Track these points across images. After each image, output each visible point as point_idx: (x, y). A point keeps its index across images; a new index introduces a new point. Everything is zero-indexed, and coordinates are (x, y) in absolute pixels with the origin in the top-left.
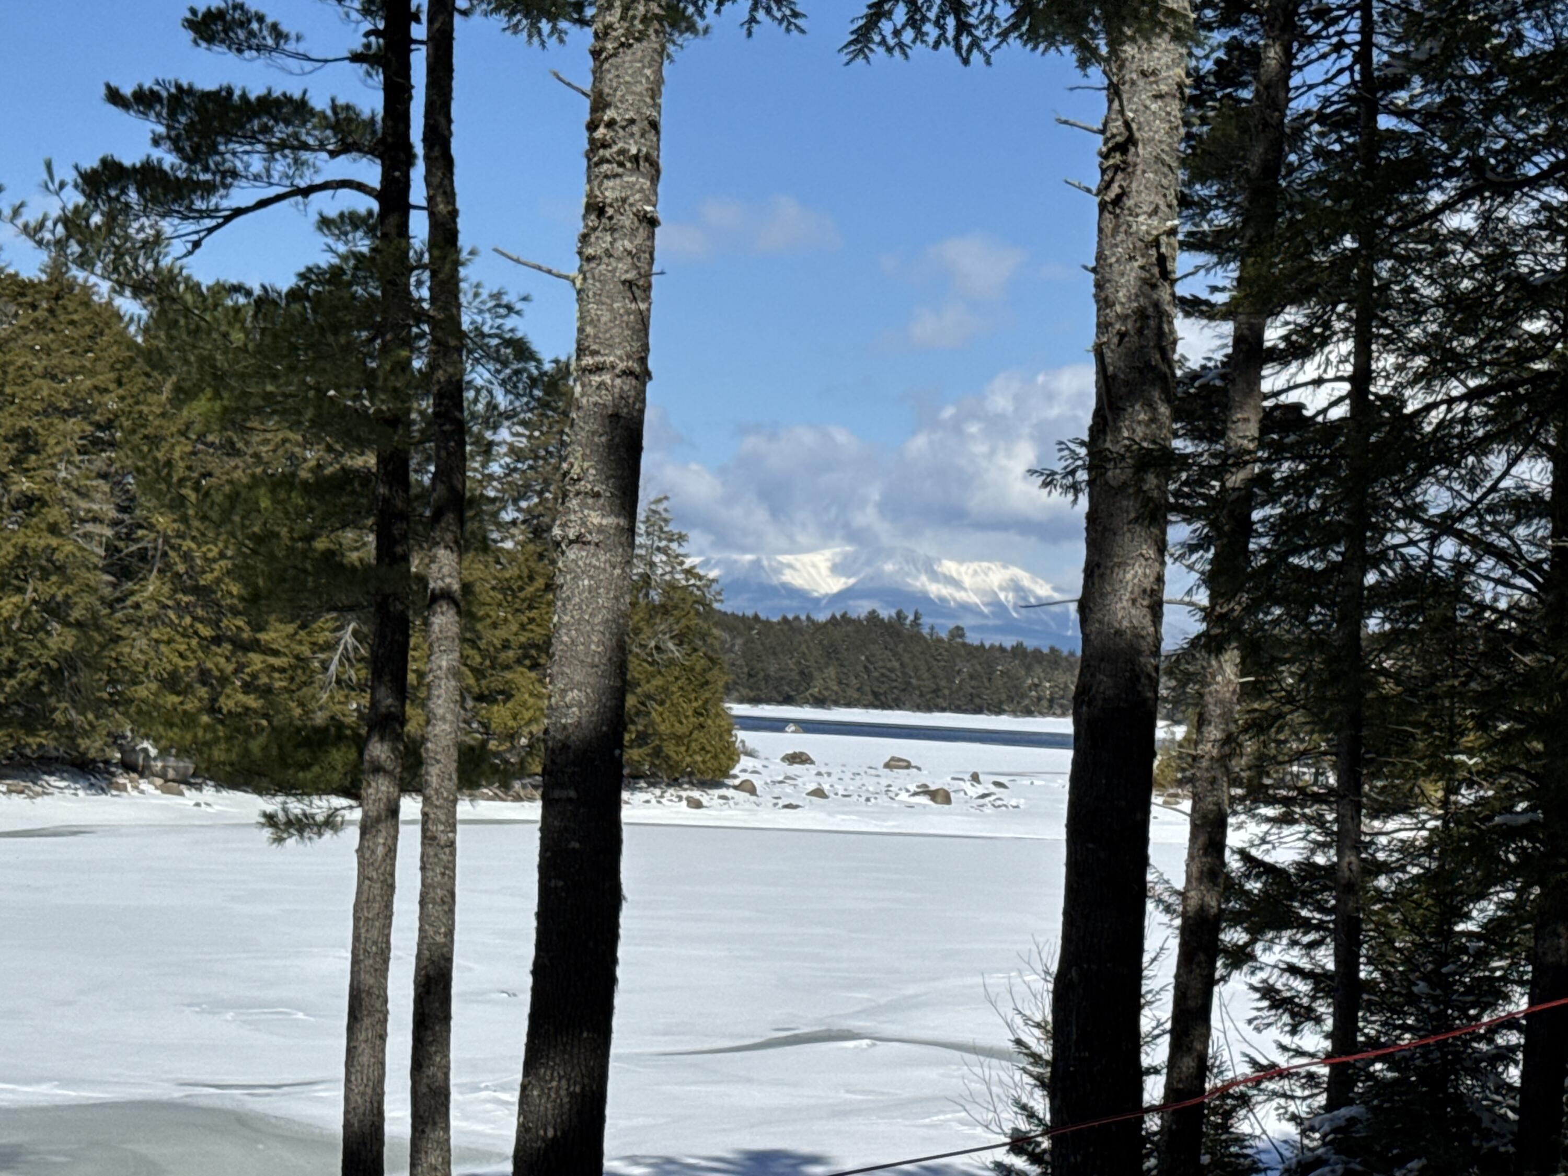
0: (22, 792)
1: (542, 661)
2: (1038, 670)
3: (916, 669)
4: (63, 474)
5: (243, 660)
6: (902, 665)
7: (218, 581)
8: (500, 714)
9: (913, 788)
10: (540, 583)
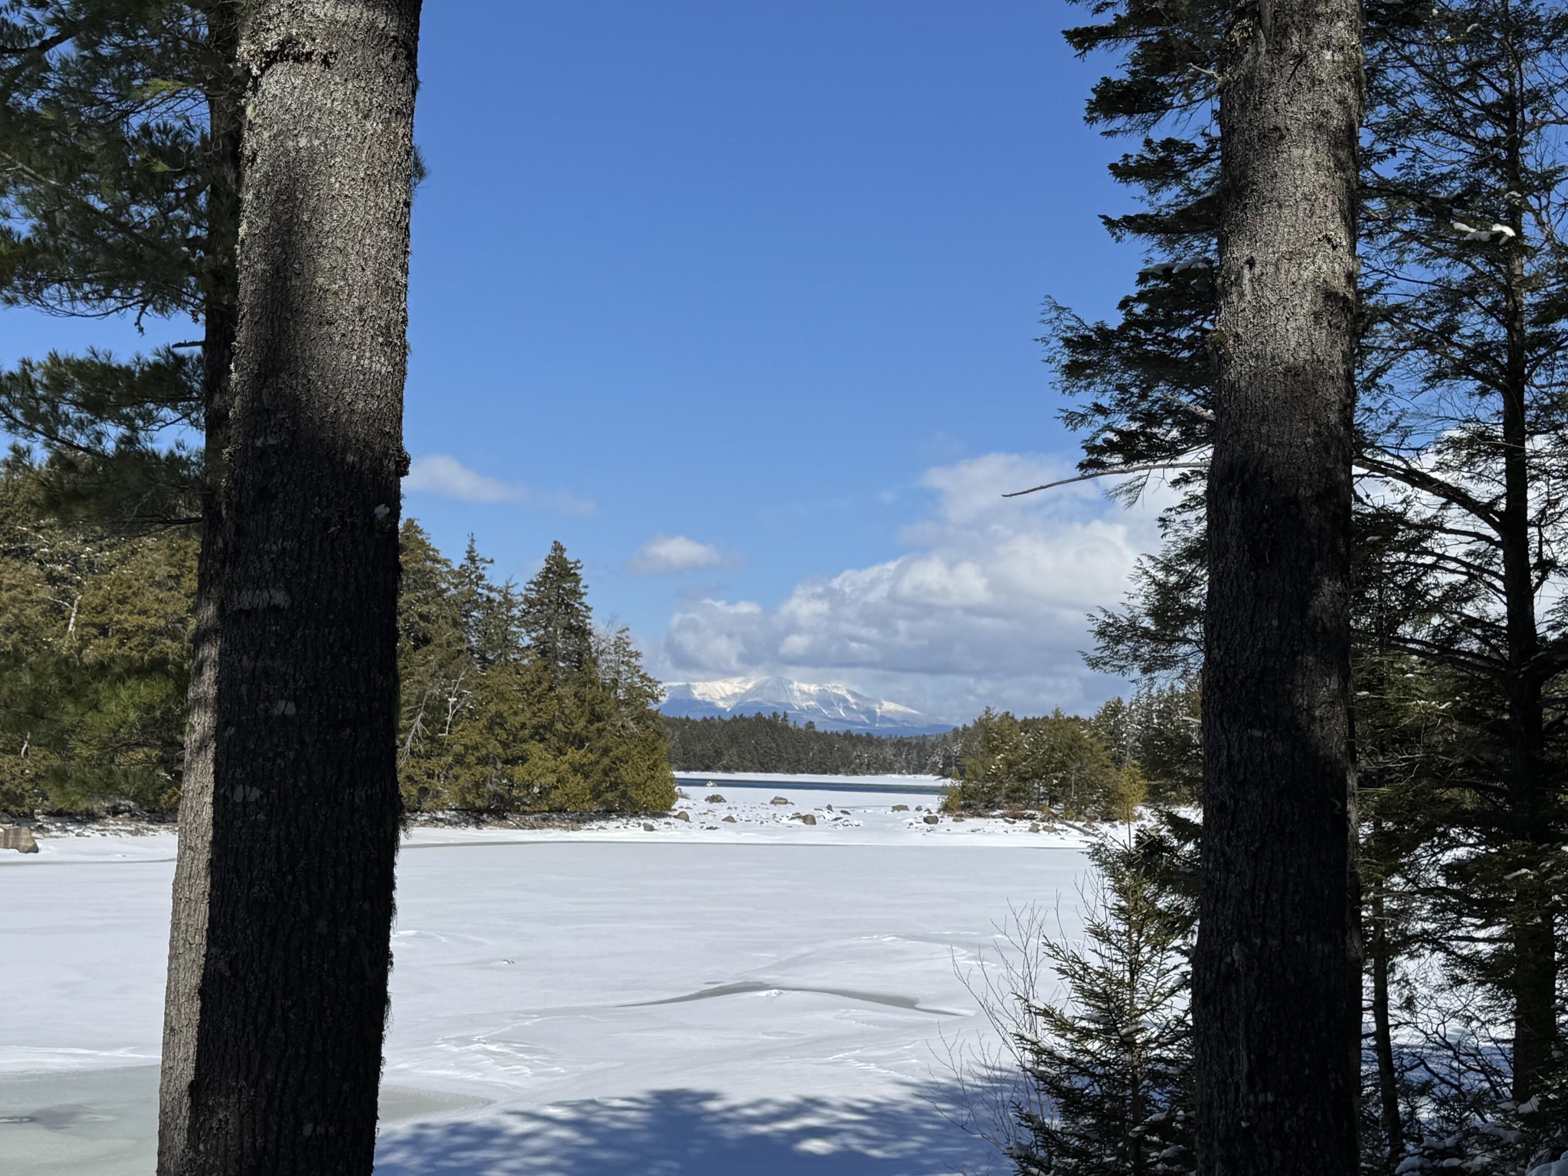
1: (547, 736)
2: (860, 747)
3: (786, 748)
6: (777, 745)
8: (519, 772)
9: (790, 815)
10: (545, 685)
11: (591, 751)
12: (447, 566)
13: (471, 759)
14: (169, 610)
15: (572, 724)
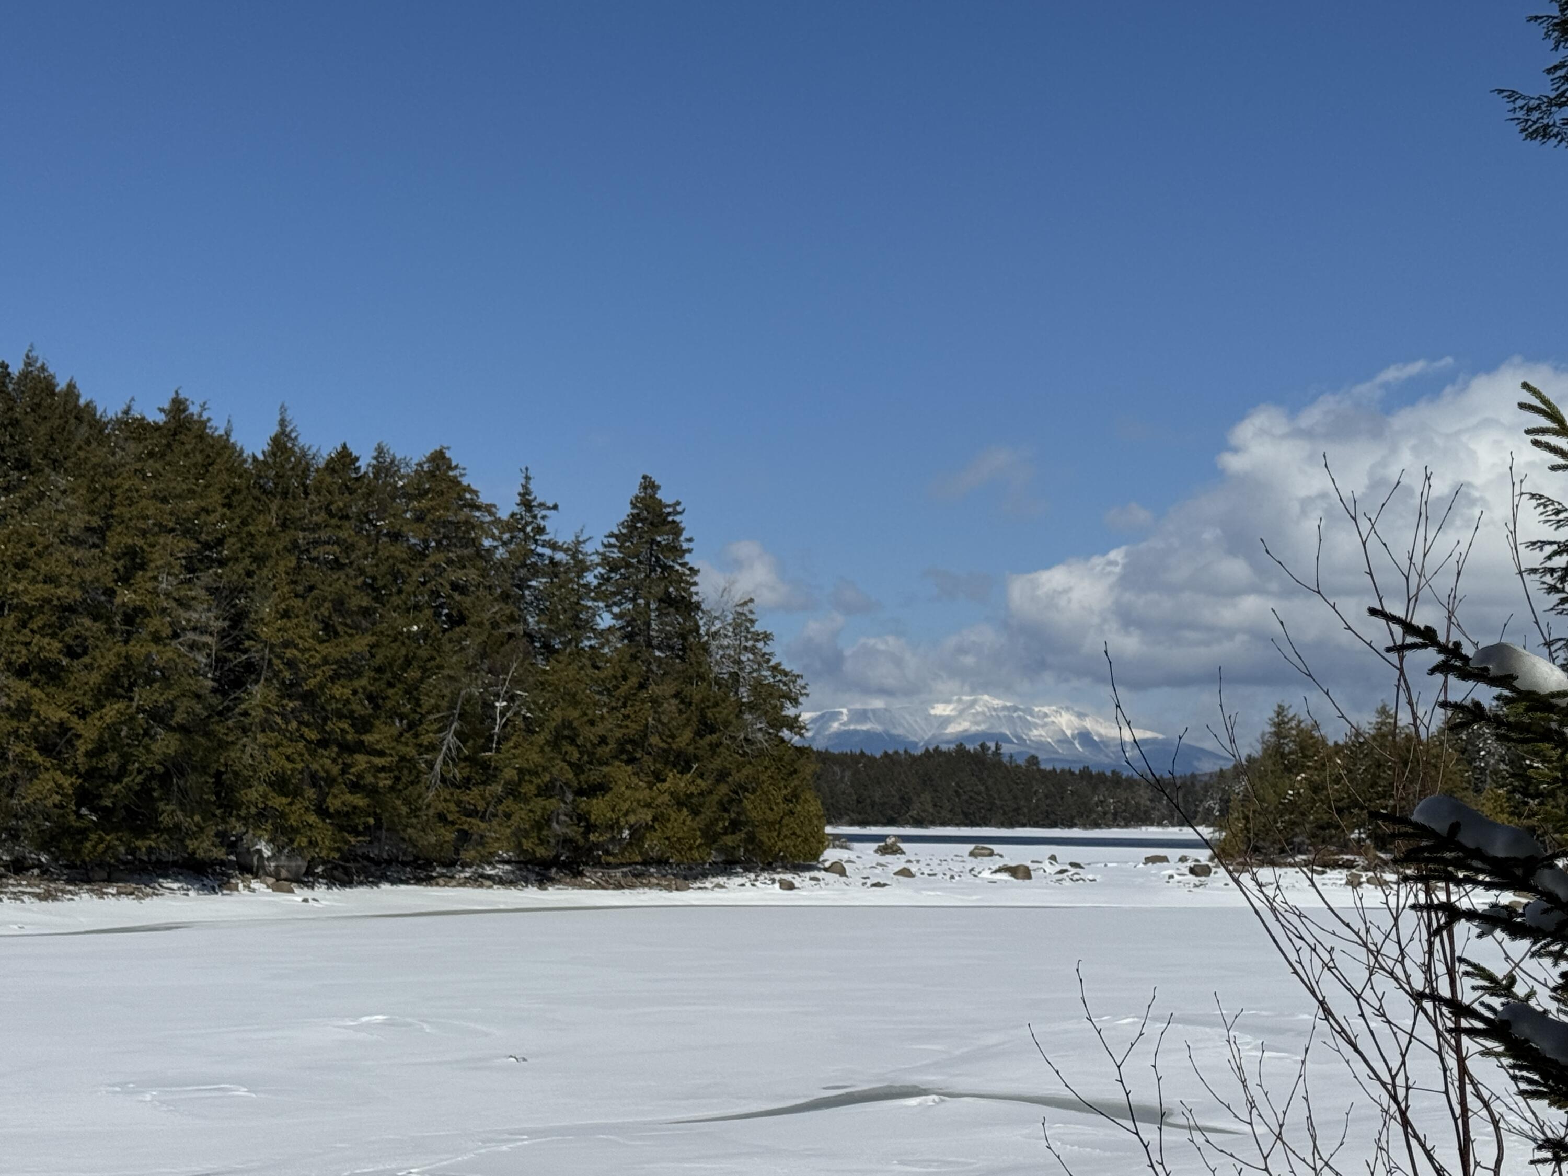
0: (132, 894)
1: (638, 755)
2: (1103, 789)
3: (999, 792)
4: (164, 586)
5: (349, 761)
7: (322, 686)
8: (598, 808)
9: (994, 868)
10: (633, 681)
11: (701, 776)
12: (491, 514)
13: (528, 789)
14: (88, 577)
15: (673, 737)
